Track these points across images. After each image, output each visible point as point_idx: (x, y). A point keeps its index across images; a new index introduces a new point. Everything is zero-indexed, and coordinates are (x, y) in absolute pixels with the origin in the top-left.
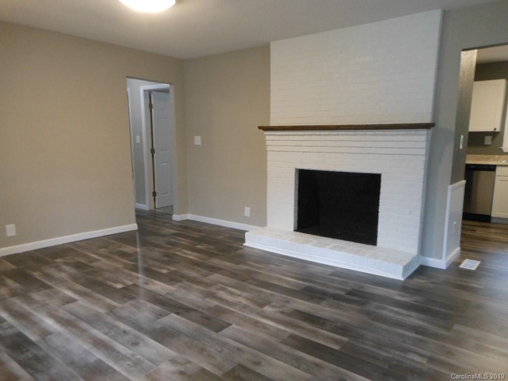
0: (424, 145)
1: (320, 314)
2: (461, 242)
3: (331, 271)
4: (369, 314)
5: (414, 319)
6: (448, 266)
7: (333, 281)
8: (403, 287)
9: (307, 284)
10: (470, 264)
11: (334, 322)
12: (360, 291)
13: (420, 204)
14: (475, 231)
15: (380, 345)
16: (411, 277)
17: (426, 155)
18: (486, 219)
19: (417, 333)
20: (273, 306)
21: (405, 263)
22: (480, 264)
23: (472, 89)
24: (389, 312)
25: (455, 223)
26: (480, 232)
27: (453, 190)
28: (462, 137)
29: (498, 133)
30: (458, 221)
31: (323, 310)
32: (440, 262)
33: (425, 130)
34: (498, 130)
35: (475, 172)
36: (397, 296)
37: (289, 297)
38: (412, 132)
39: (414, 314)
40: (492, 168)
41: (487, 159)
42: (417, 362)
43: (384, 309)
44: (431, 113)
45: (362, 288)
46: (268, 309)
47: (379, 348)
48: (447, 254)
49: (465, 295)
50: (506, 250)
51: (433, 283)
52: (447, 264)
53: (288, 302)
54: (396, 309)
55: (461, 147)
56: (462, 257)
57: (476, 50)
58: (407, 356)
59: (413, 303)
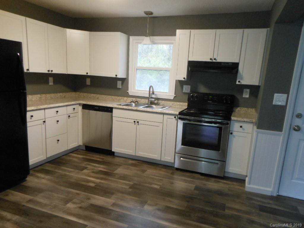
29: (125, 79)
34: (124, 77)
41: (94, 99)
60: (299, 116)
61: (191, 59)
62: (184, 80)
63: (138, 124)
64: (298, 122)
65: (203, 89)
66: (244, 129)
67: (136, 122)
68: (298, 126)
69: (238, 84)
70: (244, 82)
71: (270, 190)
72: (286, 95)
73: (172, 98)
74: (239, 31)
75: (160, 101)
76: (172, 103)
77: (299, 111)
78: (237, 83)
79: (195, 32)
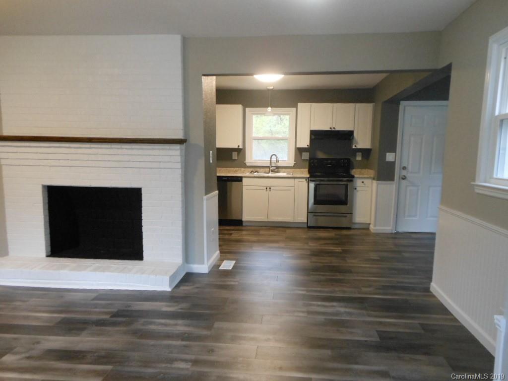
0: (179, 159)
1: (80, 347)
2: (220, 246)
3: (94, 295)
4: (135, 333)
5: (181, 327)
6: (210, 269)
7: (96, 306)
8: (170, 297)
9: (63, 316)
10: (228, 265)
11: (95, 352)
12: (128, 311)
13: (181, 215)
14: (231, 234)
15: (146, 363)
16: (177, 286)
17: (182, 168)
18: (239, 223)
19: (182, 340)
20: (16, 353)
21: (171, 274)
22: (235, 263)
23: (215, 110)
24: (158, 326)
25: (213, 229)
26: (235, 235)
27: (207, 200)
28: (211, 152)
29: (241, 149)
30: (216, 228)
31: (84, 341)
32: (202, 268)
33: (179, 145)
34: (241, 147)
35: (229, 183)
36: (165, 307)
37: (39, 337)
38: (167, 146)
39: (180, 322)
40: (239, 179)
41: (235, 172)
42: (182, 369)
43: (151, 323)
44: (182, 130)
45: (129, 306)
46: (8, 359)
47: (145, 367)
48: (208, 259)
49: (225, 294)
50: (254, 248)
51: (198, 288)
52: (209, 268)
53: (38, 343)
54: (163, 321)
55: (211, 161)
56: (222, 260)
57: (215, 77)
58: (173, 366)
59: (179, 311)
60: (404, 168)
61: (312, 129)
62: (307, 147)
63: (270, 190)
64: (404, 173)
65: (321, 155)
66: (365, 184)
67: (269, 189)
68: (404, 176)
69: (354, 149)
70: (359, 147)
71: (390, 228)
72: (394, 154)
73: (292, 165)
74: (352, 105)
75: (280, 169)
76: (293, 169)
77: (404, 164)
78: (354, 147)
79: (315, 105)
